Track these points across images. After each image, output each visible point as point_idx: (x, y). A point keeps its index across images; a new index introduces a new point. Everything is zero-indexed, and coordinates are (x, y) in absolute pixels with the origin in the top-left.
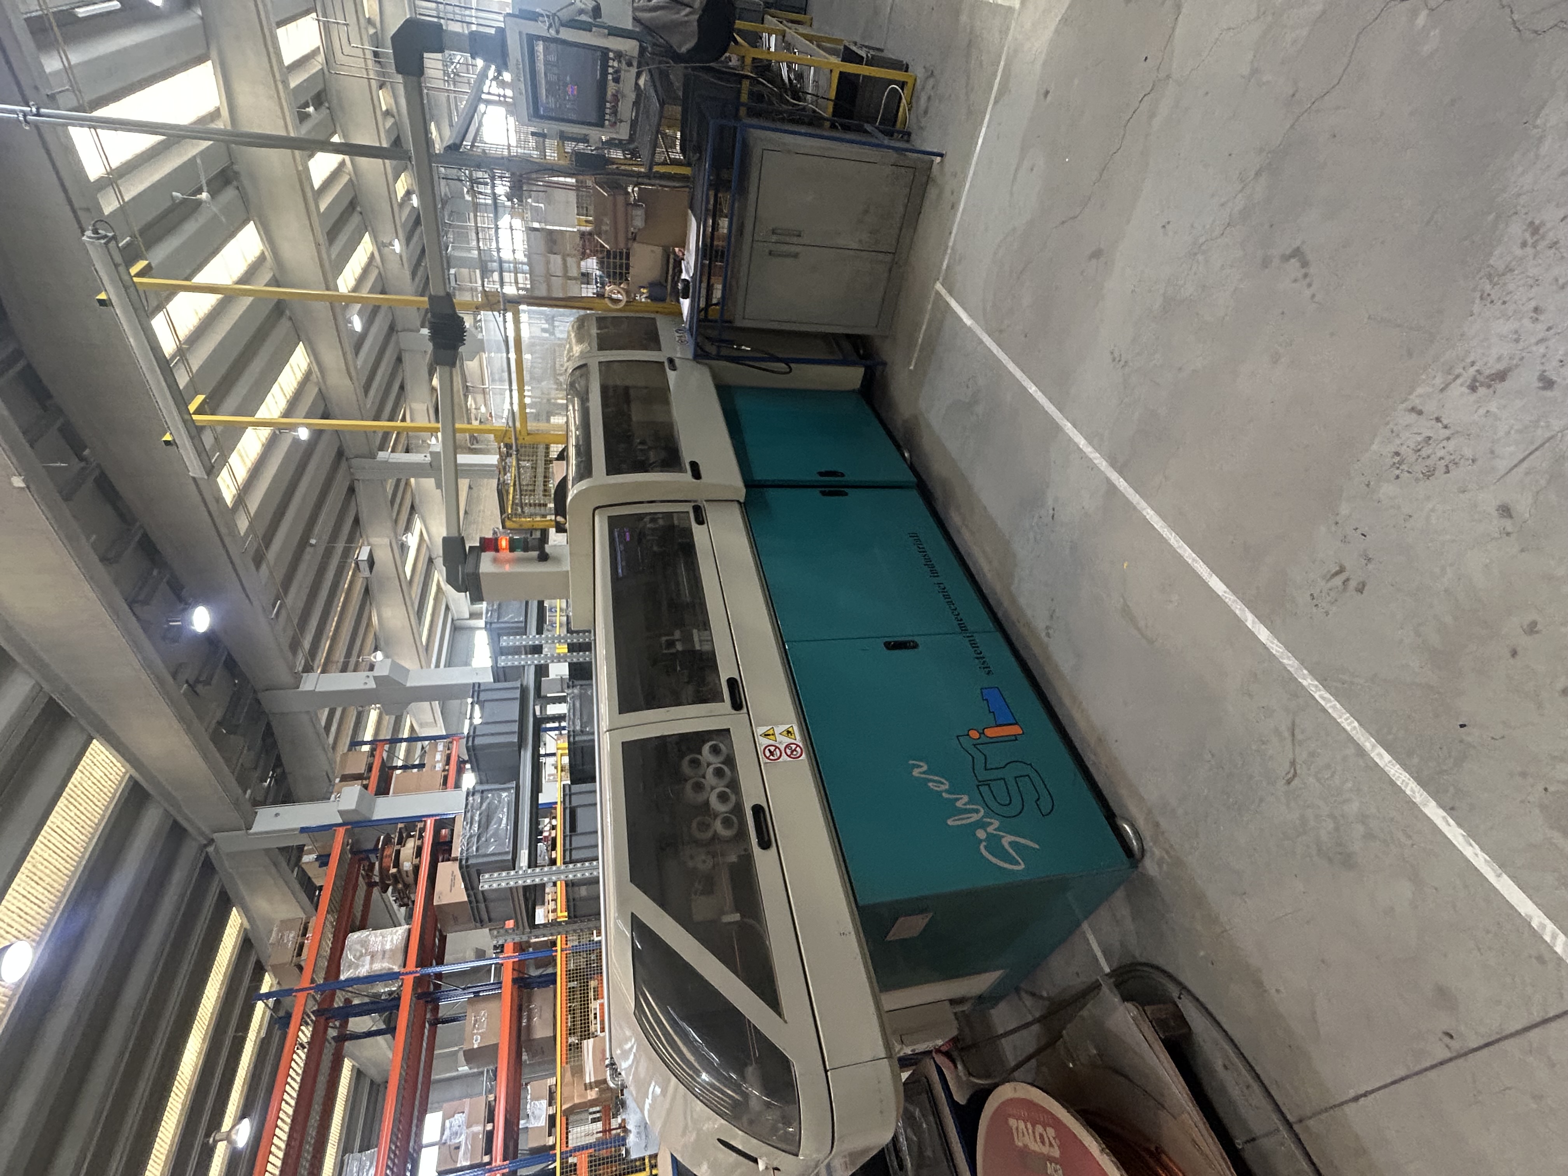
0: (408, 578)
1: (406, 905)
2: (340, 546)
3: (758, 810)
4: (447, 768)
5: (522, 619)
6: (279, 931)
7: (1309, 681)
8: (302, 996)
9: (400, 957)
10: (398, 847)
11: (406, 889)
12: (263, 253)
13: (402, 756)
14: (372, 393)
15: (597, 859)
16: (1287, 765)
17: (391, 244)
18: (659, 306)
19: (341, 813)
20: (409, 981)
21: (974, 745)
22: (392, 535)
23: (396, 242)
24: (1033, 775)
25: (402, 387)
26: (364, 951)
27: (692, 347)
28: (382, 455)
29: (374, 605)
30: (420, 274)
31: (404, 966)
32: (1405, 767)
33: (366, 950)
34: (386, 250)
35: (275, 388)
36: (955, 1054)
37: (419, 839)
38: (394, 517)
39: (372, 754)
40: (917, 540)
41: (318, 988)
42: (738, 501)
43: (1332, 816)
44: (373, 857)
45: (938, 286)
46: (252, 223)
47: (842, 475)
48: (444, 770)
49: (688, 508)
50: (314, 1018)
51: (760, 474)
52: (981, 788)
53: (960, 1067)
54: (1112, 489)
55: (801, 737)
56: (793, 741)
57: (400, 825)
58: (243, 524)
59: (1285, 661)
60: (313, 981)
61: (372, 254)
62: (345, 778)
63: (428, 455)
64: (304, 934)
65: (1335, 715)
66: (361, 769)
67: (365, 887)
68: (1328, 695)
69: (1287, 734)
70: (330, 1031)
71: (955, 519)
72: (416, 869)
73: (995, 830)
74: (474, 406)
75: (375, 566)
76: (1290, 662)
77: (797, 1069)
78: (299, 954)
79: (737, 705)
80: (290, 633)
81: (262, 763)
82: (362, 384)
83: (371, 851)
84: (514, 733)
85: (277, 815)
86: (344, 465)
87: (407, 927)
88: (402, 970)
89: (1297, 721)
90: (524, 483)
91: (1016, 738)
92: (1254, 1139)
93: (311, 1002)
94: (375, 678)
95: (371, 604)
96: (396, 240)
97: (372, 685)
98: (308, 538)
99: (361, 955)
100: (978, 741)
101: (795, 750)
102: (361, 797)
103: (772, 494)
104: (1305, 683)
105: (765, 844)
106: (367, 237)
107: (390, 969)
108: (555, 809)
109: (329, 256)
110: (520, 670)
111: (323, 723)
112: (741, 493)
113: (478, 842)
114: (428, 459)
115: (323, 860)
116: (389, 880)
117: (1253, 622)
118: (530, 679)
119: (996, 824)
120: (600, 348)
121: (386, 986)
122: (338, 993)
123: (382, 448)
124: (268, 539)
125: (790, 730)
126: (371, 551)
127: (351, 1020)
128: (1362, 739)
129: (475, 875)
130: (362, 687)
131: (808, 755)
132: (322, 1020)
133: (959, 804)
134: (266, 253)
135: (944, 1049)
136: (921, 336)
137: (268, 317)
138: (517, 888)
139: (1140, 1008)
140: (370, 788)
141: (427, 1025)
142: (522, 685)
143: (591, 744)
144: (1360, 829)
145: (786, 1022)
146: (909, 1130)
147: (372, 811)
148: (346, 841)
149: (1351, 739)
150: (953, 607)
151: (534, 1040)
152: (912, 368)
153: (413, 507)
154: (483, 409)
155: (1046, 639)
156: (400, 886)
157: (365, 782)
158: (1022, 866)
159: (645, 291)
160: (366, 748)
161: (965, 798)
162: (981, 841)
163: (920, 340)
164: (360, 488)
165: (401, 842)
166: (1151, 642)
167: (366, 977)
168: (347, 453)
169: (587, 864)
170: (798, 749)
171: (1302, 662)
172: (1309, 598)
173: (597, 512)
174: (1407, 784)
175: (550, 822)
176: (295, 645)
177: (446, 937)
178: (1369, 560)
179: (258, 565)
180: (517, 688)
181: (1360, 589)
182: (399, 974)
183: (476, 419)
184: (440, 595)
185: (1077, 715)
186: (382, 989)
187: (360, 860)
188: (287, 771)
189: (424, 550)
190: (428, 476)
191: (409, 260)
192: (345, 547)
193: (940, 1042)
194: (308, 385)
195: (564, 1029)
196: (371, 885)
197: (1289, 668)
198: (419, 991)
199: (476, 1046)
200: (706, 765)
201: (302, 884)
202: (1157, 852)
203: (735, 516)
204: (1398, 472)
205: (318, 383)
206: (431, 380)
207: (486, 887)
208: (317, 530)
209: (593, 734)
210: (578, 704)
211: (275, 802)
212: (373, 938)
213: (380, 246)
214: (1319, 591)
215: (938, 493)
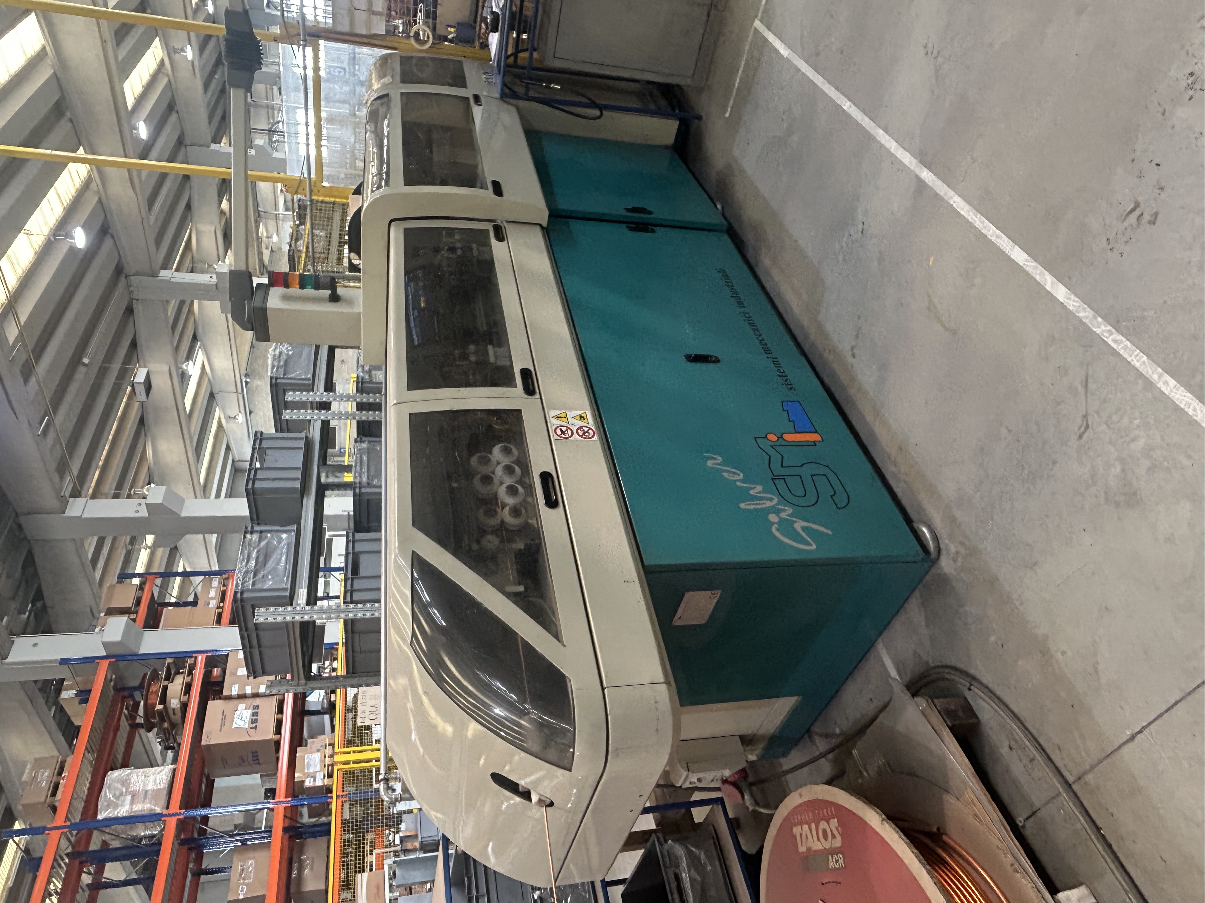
0: (188, 412)
1: (172, 748)
2: (116, 366)
3: (546, 477)
4: (222, 605)
5: (310, 376)
6: (33, 769)
7: (1103, 327)
8: (55, 834)
9: (163, 801)
10: (166, 683)
11: (172, 730)
12: (44, 48)
13: (175, 593)
14: (157, 206)
15: (379, 601)
16: (1079, 421)
17: (183, 50)
18: (467, 50)
19: (106, 645)
20: (172, 823)
21: (772, 446)
22: (172, 361)
23: (189, 49)
24: (832, 477)
25: (188, 207)
26: (124, 790)
27: (499, 86)
28: (164, 274)
29: (148, 435)
30: (213, 86)
31: (167, 808)
32: (1189, 387)
33: (127, 789)
34: (177, 57)
35: (51, 194)
36: (743, 785)
37: (188, 675)
38: (175, 344)
39: (141, 587)
40: (726, 276)
41: (73, 826)
42: (540, 225)
43: (1122, 460)
44: (137, 695)
45: (757, 24)
46: (33, 14)
47: (650, 213)
48: (218, 607)
49: (489, 227)
50: (67, 861)
51: (564, 204)
52: (776, 481)
53: (746, 797)
54: (921, 184)
55: (595, 423)
56: (587, 425)
57: (169, 660)
58: (12, 333)
59: (1081, 314)
60: (67, 818)
61: (162, 61)
62: (111, 612)
63: (214, 276)
64: (60, 773)
65: (1126, 356)
66: (129, 603)
67: (128, 728)
68: (1120, 337)
69: (1080, 389)
70: (84, 876)
71: (765, 261)
72: (185, 706)
73: (787, 515)
74: (265, 234)
75: (152, 391)
76: (1085, 314)
77: (574, 685)
78: (54, 794)
79: (530, 389)
80: (58, 453)
81: (21, 593)
82: (147, 196)
83: (135, 689)
84: (298, 479)
85: (35, 645)
86: (123, 281)
87: (172, 767)
88: (165, 812)
89: (1090, 372)
90: (318, 250)
91: (814, 443)
92: (1034, 813)
93: (64, 843)
94: (147, 505)
95: (145, 435)
96: (189, 46)
97: (144, 513)
98: (80, 358)
99: (121, 794)
100: (778, 443)
101: (587, 432)
102: (127, 631)
103: (576, 226)
104: (1098, 331)
105: (552, 503)
106: (157, 42)
107: (151, 810)
108: (337, 650)
109: (116, 57)
110: (305, 425)
111: (90, 555)
112: (544, 218)
113: (254, 577)
114: (215, 280)
115: (84, 696)
116: (154, 718)
117: (1052, 283)
118: (316, 432)
119: (790, 511)
120: (403, 81)
121: (147, 829)
122: (95, 833)
123: (166, 266)
124: (39, 350)
125: (583, 415)
126: (148, 373)
127: (108, 865)
128: (1150, 372)
129: (249, 608)
130: (132, 514)
131: (600, 438)
132: (77, 862)
133: (752, 492)
134: (48, 48)
135: (732, 779)
136: (738, 80)
137: (46, 118)
138: (293, 623)
139: (930, 700)
140: (138, 620)
141: (189, 875)
142: (307, 438)
143: (378, 497)
144: (1146, 463)
145: (564, 646)
146: (693, 871)
147: (139, 646)
148: (109, 677)
149: (1140, 375)
150: (758, 333)
151: (303, 892)
152: (727, 115)
153: (195, 338)
154: (275, 238)
155: (850, 360)
156: (166, 725)
157: (133, 616)
158: (814, 547)
159: (452, 30)
160: (136, 581)
161: (759, 488)
162: (773, 523)
163: (737, 85)
164: (138, 308)
165: (169, 678)
166: (954, 333)
167: (124, 818)
168: (127, 270)
169: (369, 605)
170: (590, 431)
171: (1097, 312)
172: (1105, 243)
173: (393, 223)
174: (1190, 404)
175: (331, 664)
176: (62, 468)
177: (214, 780)
178: (1162, 189)
179: (26, 381)
180: (301, 439)
181: (1152, 222)
182: (161, 815)
183: (267, 248)
184: (221, 434)
185: (879, 430)
186: (143, 831)
187: (124, 698)
188: (48, 603)
189: (205, 383)
190: (212, 299)
191: (202, 69)
192: (121, 368)
193: (727, 773)
194: (88, 194)
195: (337, 880)
196: (135, 727)
197: (1084, 320)
198: (182, 837)
199: (241, 897)
200: (495, 463)
201: (59, 725)
202: (953, 548)
203: (538, 239)
204: (1191, 93)
205: (98, 192)
206: (220, 202)
207: (261, 620)
208: (90, 350)
209: (380, 487)
210: (365, 458)
211: (36, 632)
212: (135, 777)
213: (171, 51)
214: (1114, 233)
215: (749, 237)
